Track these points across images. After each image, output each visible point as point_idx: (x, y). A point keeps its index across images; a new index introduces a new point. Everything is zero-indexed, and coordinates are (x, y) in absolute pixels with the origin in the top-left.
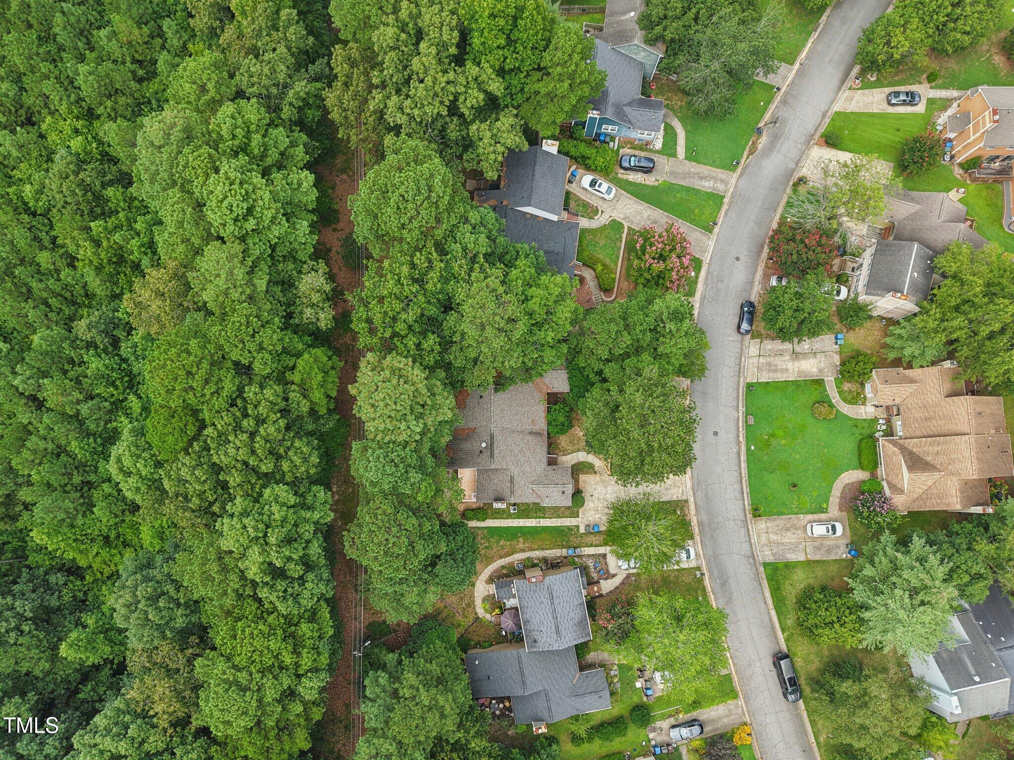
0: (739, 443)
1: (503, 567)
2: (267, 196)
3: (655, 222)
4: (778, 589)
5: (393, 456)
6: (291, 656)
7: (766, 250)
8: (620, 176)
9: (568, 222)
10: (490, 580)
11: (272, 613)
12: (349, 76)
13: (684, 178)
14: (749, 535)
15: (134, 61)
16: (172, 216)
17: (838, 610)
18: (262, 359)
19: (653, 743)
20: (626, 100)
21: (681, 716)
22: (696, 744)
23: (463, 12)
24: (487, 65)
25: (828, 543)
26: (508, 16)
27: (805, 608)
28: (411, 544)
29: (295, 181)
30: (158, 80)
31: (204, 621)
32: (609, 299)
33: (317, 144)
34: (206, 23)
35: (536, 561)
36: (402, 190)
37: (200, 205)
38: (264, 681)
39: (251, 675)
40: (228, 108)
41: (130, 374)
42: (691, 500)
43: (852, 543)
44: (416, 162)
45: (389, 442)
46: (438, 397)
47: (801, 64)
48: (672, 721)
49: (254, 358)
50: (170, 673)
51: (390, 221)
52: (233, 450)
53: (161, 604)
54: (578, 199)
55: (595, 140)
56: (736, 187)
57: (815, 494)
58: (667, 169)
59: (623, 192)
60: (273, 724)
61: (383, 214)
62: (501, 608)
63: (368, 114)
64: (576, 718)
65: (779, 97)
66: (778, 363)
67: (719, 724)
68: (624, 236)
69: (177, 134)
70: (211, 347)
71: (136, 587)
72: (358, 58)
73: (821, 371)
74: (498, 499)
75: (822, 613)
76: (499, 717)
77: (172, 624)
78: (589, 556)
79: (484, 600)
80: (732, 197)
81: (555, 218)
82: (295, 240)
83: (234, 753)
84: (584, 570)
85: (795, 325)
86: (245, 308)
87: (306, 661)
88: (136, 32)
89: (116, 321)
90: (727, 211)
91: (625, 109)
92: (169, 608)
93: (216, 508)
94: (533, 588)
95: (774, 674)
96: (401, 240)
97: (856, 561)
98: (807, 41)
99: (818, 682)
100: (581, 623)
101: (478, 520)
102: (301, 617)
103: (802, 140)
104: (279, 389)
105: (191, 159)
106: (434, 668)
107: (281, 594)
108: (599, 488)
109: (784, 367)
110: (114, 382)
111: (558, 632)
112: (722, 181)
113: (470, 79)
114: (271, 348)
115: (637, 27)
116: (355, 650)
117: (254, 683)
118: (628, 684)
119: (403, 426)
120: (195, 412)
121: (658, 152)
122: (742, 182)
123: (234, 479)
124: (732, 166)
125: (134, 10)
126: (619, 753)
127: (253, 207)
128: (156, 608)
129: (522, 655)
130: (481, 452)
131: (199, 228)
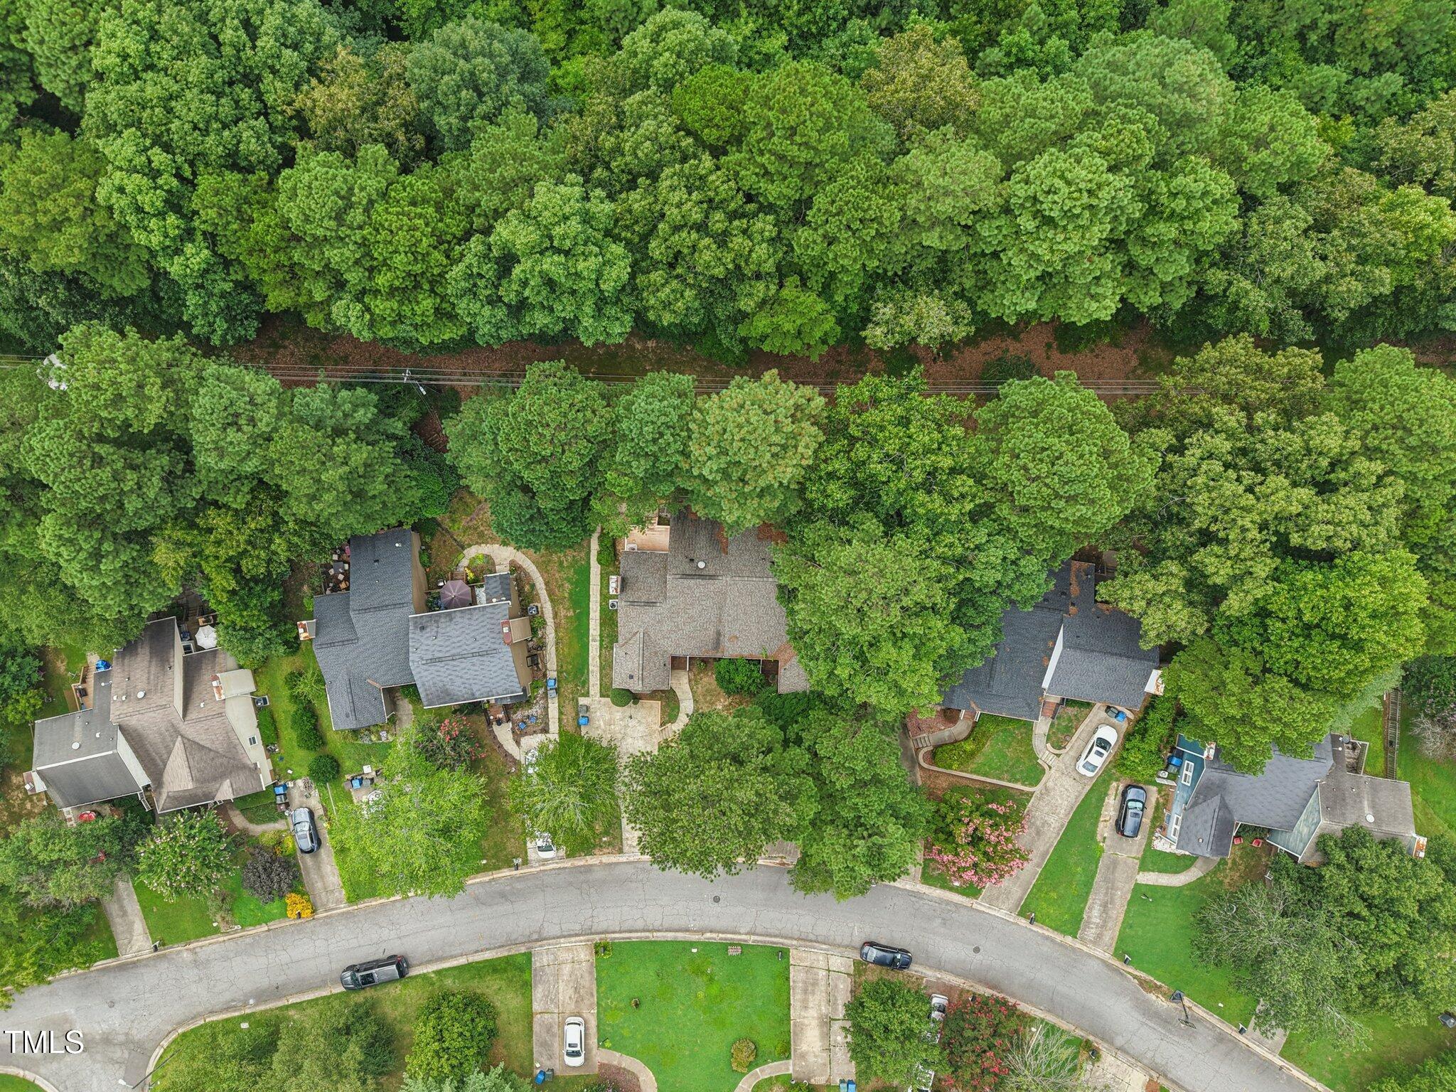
0: (702, 931)
1: (533, 586)
2: (1071, 248)
3: (1038, 833)
4: (495, 971)
5: (668, 437)
6: (387, 284)
7: (988, 992)
8: (1114, 784)
9: (1039, 703)
10: (515, 568)
11: (448, 257)
12: (1269, 376)
13: (1106, 880)
14: (570, 936)
15: (1333, 27)
16: (1045, 100)
17: (458, 1050)
18: (814, 242)
19: (290, 784)
20: (1230, 801)
21: (326, 825)
22: (289, 843)
23: (1356, 559)
24: (1270, 590)
25: (556, 1045)
26: (1348, 628)
27: (466, 1005)
28: (544, 459)
29: (1100, 290)
30: (1301, 65)
31: (446, 156)
32: (921, 756)
33: (1169, 323)
34: (1387, 144)
35: (540, 633)
36: (1070, 456)
37: (1063, 140)
38: (351, 247)
39: (361, 227)
40: (1223, 184)
41: (822, 34)
42: (623, 859)
43: (554, 1077)
44: (1120, 477)
45: (689, 430)
46: (756, 501)
47: (1281, 1068)
48: (319, 812)
49: (816, 229)
50: (369, 110)
51: (1023, 436)
52: (677, 199)
53: (464, 93)
54: (1079, 721)
55: (1173, 748)
56: (1090, 956)
57: (626, 1032)
58: (1122, 856)
59: (1088, 788)
60: (295, 259)
61: (1037, 425)
62: (476, 580)
63: (1205, 405)
64: (320, 680)
65: (1229, 1031)
66: (817, 997)
67: (314, 876)
68: (1018, 786)
69: (1180, 103)
70: (831, 164)
71: (491, 56)
72: (1300, 389)
73: (803, 1056)
74: (624, 584)
75: (457, 1028)
76: (326, 573)
77: (438, 109)
78: (546, 708)
79: (488, 558)
80: (1074, 949)
81: (1046, 684)
82: (1008, 290)
83: (258, 202)
84: (524, 701)
85: (866, 1025)
86: (892, 216)
87: (382, 306)
88: (1382, 28)
89: (905, 10)
90: (1053, 941)
91: (1217, 800)
92: (459, 105)
93: (599, 172)
94: (497, 629)
95: (380, 956)
96: (996, 452)
97: (528, 1080)
98: (1319, 1080)
99: (367, 1014)
100: (446, 694)
101: (599, 553)
102: (443, 298)
103: (1158, 1060)
104: (769, 266)
105: (1134, 127)
106: (378, 486)
107: (475, 270)
108: (641, 728)
109: (811, 1005)
110: (809, 9)
111: (434, 660)
112: (1100, 936)
113: (1249, 563)
114: (831, 256)
115: (1348, 824)
116: (413, 372)
117: (348, 232)
118: (368, 754)
119: (711, 450)
120: (738, 140)
121: (1149, 843)
122: (1095, 965)
123: (637, 200)
124: (1124, 952)
125: (1419, 25)
126: (278, 737)
127: (1056, 226)
128: (459, 87)
129: (405, 610)
130: (692, 560)
131: (1025, 141)
